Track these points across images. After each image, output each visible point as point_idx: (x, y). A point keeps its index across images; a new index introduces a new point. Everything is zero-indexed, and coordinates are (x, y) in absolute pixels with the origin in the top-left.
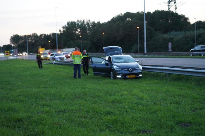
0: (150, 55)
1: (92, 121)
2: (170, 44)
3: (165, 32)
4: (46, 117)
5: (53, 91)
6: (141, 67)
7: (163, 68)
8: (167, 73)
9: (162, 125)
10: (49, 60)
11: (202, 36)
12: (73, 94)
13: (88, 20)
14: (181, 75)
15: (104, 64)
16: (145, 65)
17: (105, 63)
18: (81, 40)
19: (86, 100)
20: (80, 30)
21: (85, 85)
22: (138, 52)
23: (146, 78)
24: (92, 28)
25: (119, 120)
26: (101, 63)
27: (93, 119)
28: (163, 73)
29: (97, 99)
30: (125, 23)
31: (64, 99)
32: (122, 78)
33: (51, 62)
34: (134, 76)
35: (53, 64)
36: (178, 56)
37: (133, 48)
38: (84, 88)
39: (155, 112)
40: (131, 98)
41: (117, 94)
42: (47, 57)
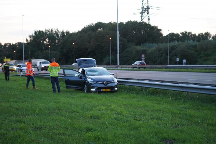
0: (123, 67)
1: (72, 138)
2: (143, 56)
3: (139, 44)
4: (21, 134)
5: (24, 105)
6: (116, 80)
7: (140, 81)
8: (143, 87)
9: (146, 142)
10: (16, 71)
11: (175, 49)
12: (48, 109)
13: (56, 29)
14: (158, 89)
15: (77, 77)
16: (120, 79)
17: (79, 76)
18: (50, 50)
19: (62, 116)
20: (49, 40)
21: (58, 99)
22: (110, 65)
23: (122, 91)
24: (61, 38)
25: (101, 137)
26: (74, 75)
27: (73, 135)
28: (139, 87)
29: (73, 114)
30: (97, 33)
31: (37, 114)
32: (97, 92)
33: (18, 73)
34: (109, 90)
35: (20, 75)
36: (151, 69)
37: (105, 59)
38: (58, 102)
39: (137, 128)
40: (110, 113)
41: (94, 109)
42: (13, 68)
